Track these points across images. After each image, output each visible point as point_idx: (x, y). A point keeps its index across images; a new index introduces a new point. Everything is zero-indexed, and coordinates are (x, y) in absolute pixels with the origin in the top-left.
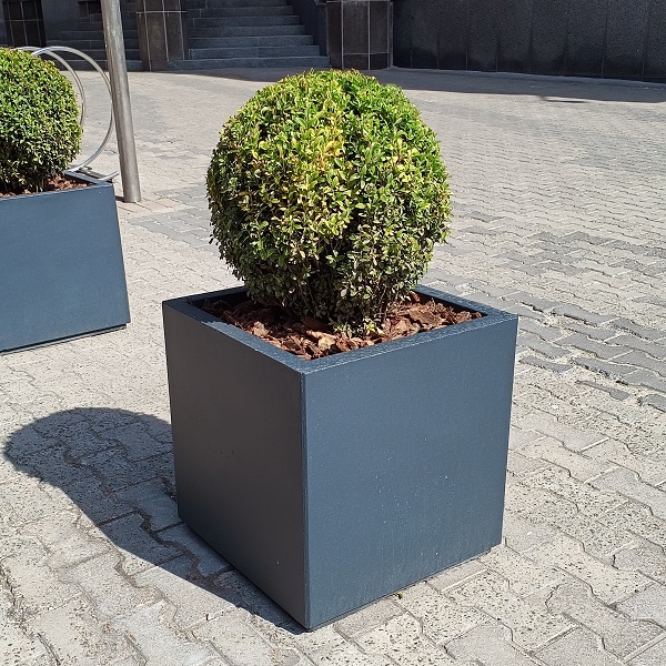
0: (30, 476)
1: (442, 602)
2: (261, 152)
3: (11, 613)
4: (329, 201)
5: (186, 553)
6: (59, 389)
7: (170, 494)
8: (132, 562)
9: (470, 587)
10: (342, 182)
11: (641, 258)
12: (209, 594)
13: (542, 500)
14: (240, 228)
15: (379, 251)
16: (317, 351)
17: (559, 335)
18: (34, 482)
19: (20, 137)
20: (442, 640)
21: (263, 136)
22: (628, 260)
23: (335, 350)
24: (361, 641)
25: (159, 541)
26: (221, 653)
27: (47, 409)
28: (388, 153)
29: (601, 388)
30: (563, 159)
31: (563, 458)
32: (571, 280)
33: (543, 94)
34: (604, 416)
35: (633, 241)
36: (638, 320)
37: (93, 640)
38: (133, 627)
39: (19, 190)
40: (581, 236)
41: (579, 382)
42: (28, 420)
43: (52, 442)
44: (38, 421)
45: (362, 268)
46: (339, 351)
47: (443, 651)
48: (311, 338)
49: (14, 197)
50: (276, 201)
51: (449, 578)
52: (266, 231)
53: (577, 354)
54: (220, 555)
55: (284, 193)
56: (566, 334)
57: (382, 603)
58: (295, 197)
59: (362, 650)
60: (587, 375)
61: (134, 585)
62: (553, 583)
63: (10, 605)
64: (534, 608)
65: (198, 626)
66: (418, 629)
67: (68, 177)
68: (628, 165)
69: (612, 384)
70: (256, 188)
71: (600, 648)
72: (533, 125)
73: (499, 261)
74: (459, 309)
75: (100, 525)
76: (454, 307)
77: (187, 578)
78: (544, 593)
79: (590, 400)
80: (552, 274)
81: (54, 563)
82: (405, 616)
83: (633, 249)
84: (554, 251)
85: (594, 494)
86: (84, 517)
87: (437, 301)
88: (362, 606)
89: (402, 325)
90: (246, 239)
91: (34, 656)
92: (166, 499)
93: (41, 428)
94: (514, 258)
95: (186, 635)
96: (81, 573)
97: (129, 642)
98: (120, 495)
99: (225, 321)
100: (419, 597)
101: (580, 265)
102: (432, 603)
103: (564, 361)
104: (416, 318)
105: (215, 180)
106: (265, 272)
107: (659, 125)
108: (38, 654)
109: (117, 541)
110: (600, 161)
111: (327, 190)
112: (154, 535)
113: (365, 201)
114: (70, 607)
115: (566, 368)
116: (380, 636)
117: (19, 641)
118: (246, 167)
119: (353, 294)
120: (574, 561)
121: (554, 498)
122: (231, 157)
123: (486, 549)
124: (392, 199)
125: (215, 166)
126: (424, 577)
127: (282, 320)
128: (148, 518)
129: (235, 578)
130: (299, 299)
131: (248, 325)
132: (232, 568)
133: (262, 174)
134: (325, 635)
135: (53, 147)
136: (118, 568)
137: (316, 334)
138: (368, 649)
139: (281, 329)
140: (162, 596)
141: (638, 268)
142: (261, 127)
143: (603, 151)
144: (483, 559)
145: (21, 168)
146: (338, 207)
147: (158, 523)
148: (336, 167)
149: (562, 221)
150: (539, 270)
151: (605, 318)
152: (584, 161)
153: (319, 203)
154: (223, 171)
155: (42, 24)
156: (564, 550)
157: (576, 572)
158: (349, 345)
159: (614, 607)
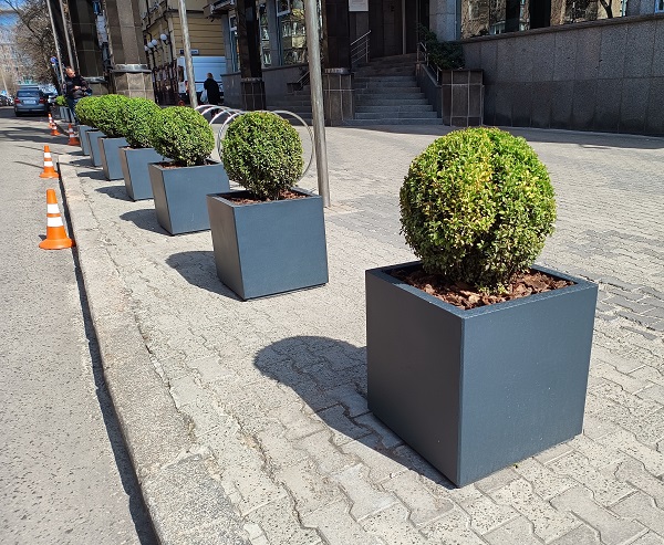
0: (271, 379)
1: (545, 471)
2: (439, 178)
3: (263, 468)
4: (481, 209)
5: (374, 432)
6: (286, 323)
7: (360, 393)
8: (339, 437)
9: (562, 462)
10: (490, 197)
11: (655, 248)
12: (390, 460)
13: (606, 404)
14: (422, 225)
15: (513, 242)
16: (468, 303)
17: (606, 297)
18: (274, 383)
19: (267, 166)
20: (548, 497)
21: (440, 168)
22: (646, 249)
23: (481, 303)
24: (493, 496)
25: (356, 424)
26: (401, 500)
27: (280, 336)
28: (520, 179)
29: (637, 331)
30: (597, 184)
31: (617, 378)
32: (610, 261)
33: (580, 143)
34: (641, 350)
35: (648, 237)
36: (657, 287)
37: (318, 488)
38: (343, 479)
39: (264, 199)
40: (614, 233)
41: (622, 328)
42: (268, 343)
43: (284, 357)
44: (274, 344)
45: (501, 252)
46: (483, 304)
47: (548, 505)
48: (463, 295)
49: (261, 203)
50: (448, 209)
51: (548, 455)
52: (439, 227)
53: (619, 309)
54: (397, 434)
55: (453, 204)
56: (610, 296)
57: (505, 471)
58: (460, 207)
59: (495, 502)
60: (627, 323)
61: (342, 452)
62: (618, 461)
63: (263, 463)
64: (607, 478)
65: (385, 481)
66: (531, 489)
67: (293, 191)
68: (641, 188)
69: (644, 329)
70: (434, 201)
71: (654, 505)
72: (576, 162)
73: (562, 248)
74: (557, 279)
75: (317, 412)
76: (554, 278)
77: (376, 449)
78: (612, 467)
79: (631, 339)
80: (597, 257)
81: (289, 436)
82: (521, 480)
83: (649, 242)
84: (598, 242)
85: (640, 402)
86: (307, 406)
87: (542, 273)
88: (493, 471)
89: (521, 289)
90: (426, 231)
91: (280, 497)
92: (358, 396)
93: (275, 348)
94: (571, 246)
95: (378, 487)
96: (307, 443)
97: (341, 490)
98: (329, 393)
99: (407, 283)
100: (529, 467)
101: (615, 251)
102: (538, 472)
103: (611, 313)
104: (529, 284)
105: (406, 195)
106: (435, 253)
107: (659, 164)
108: (283, 496)
109: (329, 423)
110: (621, 185)
111: (481, 202)
112: (351, 419)
113: (505, 209)
114: (301, 466)
115: (613, 318)
116: (505, 492)
117: (270, 487)
118: (428, 187)
119: (493, 268)
120: (631, 446)
121: (613, 404)
122: (418, 181)
123: (571, 437)
124: (522, 209)
125: (407, 186)
126: (532, 453)
127: (443, 283)
128: (347, 408)
129: (407, 450)
130: (455, 271)
131: (421, 285)
132: (404, 443)
133: (439, 192)
134: (469, 490)
135: (286, 172)
136: (331, 441)
137: (467, 293)
138: (498, 501)
139: (442, 289)
140: (360, 460)
141: (653, 254)
142: (439, 162)
143: (623, 180)
144: (570, 443)
145: (266, 185)
146: (487, 213)
147: (354, 412)
148: (486, 188)
149: (601, 224)
150: (589, 254)
151: (635, 286)
152: (612, 185)
153: (474, 211)
154: (412, 190)
155: (264, 97)
156: (623, 439)
157: (633, 454)
158: (490, 301)
159: (660, 478)
